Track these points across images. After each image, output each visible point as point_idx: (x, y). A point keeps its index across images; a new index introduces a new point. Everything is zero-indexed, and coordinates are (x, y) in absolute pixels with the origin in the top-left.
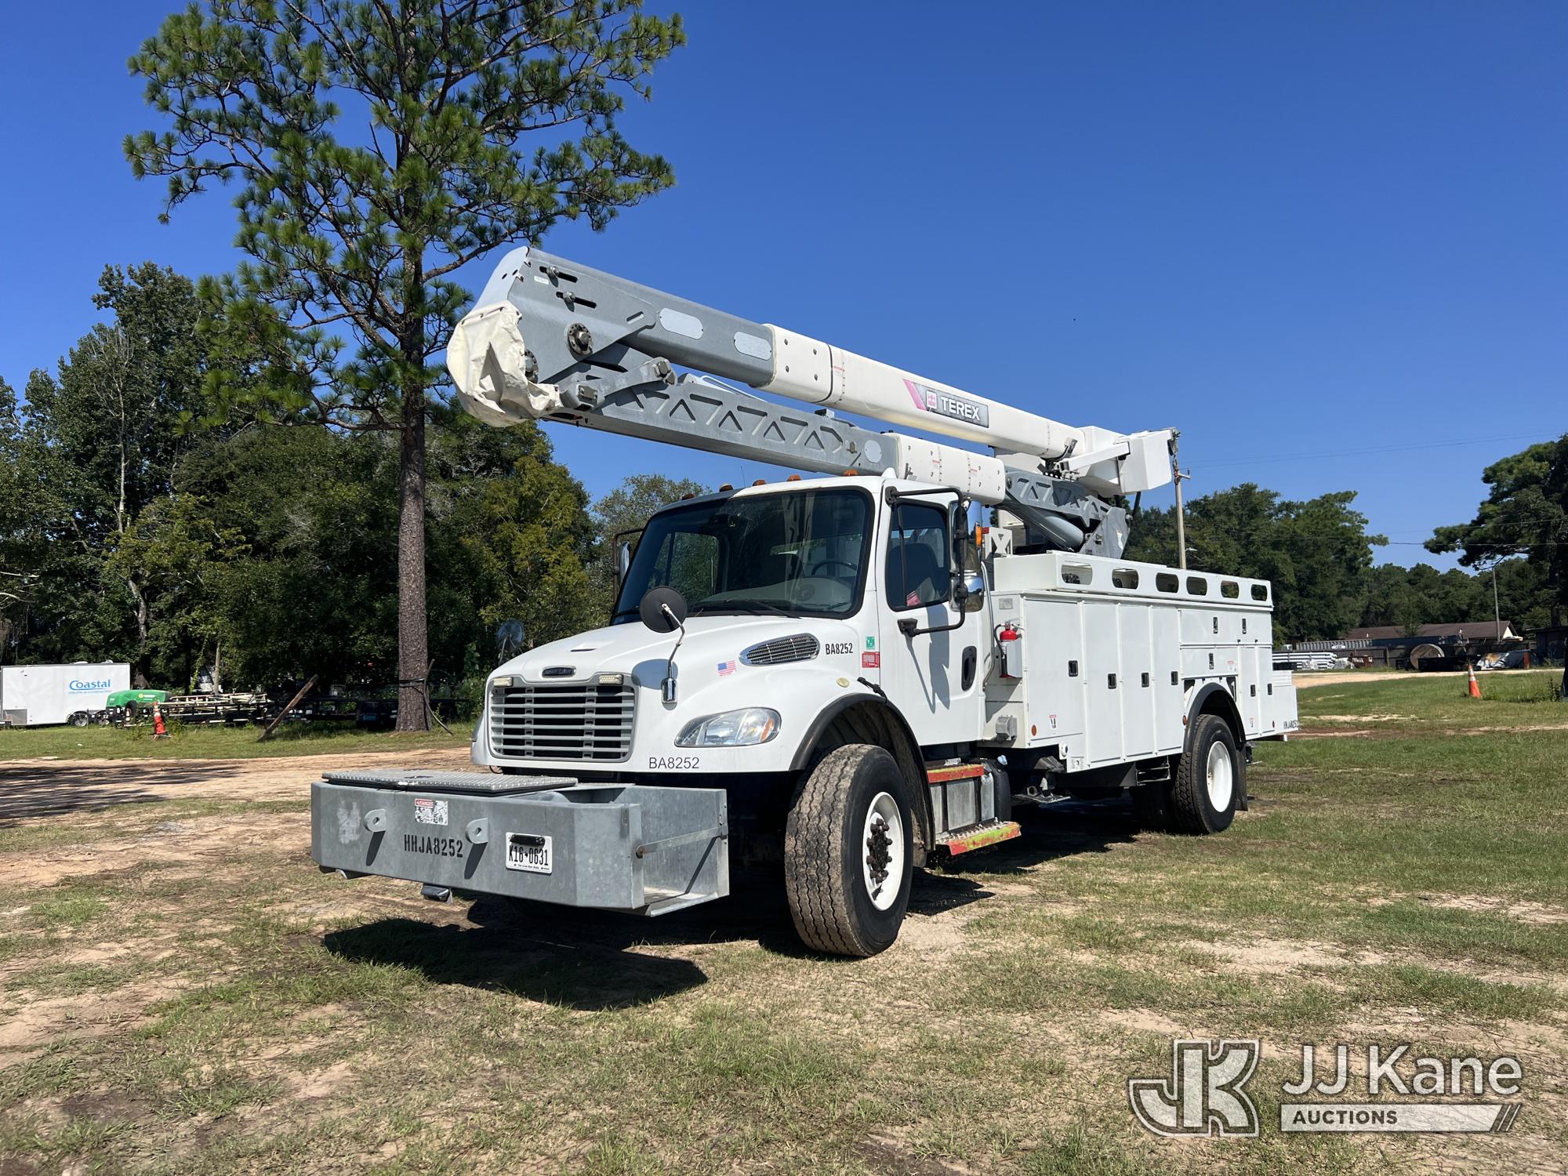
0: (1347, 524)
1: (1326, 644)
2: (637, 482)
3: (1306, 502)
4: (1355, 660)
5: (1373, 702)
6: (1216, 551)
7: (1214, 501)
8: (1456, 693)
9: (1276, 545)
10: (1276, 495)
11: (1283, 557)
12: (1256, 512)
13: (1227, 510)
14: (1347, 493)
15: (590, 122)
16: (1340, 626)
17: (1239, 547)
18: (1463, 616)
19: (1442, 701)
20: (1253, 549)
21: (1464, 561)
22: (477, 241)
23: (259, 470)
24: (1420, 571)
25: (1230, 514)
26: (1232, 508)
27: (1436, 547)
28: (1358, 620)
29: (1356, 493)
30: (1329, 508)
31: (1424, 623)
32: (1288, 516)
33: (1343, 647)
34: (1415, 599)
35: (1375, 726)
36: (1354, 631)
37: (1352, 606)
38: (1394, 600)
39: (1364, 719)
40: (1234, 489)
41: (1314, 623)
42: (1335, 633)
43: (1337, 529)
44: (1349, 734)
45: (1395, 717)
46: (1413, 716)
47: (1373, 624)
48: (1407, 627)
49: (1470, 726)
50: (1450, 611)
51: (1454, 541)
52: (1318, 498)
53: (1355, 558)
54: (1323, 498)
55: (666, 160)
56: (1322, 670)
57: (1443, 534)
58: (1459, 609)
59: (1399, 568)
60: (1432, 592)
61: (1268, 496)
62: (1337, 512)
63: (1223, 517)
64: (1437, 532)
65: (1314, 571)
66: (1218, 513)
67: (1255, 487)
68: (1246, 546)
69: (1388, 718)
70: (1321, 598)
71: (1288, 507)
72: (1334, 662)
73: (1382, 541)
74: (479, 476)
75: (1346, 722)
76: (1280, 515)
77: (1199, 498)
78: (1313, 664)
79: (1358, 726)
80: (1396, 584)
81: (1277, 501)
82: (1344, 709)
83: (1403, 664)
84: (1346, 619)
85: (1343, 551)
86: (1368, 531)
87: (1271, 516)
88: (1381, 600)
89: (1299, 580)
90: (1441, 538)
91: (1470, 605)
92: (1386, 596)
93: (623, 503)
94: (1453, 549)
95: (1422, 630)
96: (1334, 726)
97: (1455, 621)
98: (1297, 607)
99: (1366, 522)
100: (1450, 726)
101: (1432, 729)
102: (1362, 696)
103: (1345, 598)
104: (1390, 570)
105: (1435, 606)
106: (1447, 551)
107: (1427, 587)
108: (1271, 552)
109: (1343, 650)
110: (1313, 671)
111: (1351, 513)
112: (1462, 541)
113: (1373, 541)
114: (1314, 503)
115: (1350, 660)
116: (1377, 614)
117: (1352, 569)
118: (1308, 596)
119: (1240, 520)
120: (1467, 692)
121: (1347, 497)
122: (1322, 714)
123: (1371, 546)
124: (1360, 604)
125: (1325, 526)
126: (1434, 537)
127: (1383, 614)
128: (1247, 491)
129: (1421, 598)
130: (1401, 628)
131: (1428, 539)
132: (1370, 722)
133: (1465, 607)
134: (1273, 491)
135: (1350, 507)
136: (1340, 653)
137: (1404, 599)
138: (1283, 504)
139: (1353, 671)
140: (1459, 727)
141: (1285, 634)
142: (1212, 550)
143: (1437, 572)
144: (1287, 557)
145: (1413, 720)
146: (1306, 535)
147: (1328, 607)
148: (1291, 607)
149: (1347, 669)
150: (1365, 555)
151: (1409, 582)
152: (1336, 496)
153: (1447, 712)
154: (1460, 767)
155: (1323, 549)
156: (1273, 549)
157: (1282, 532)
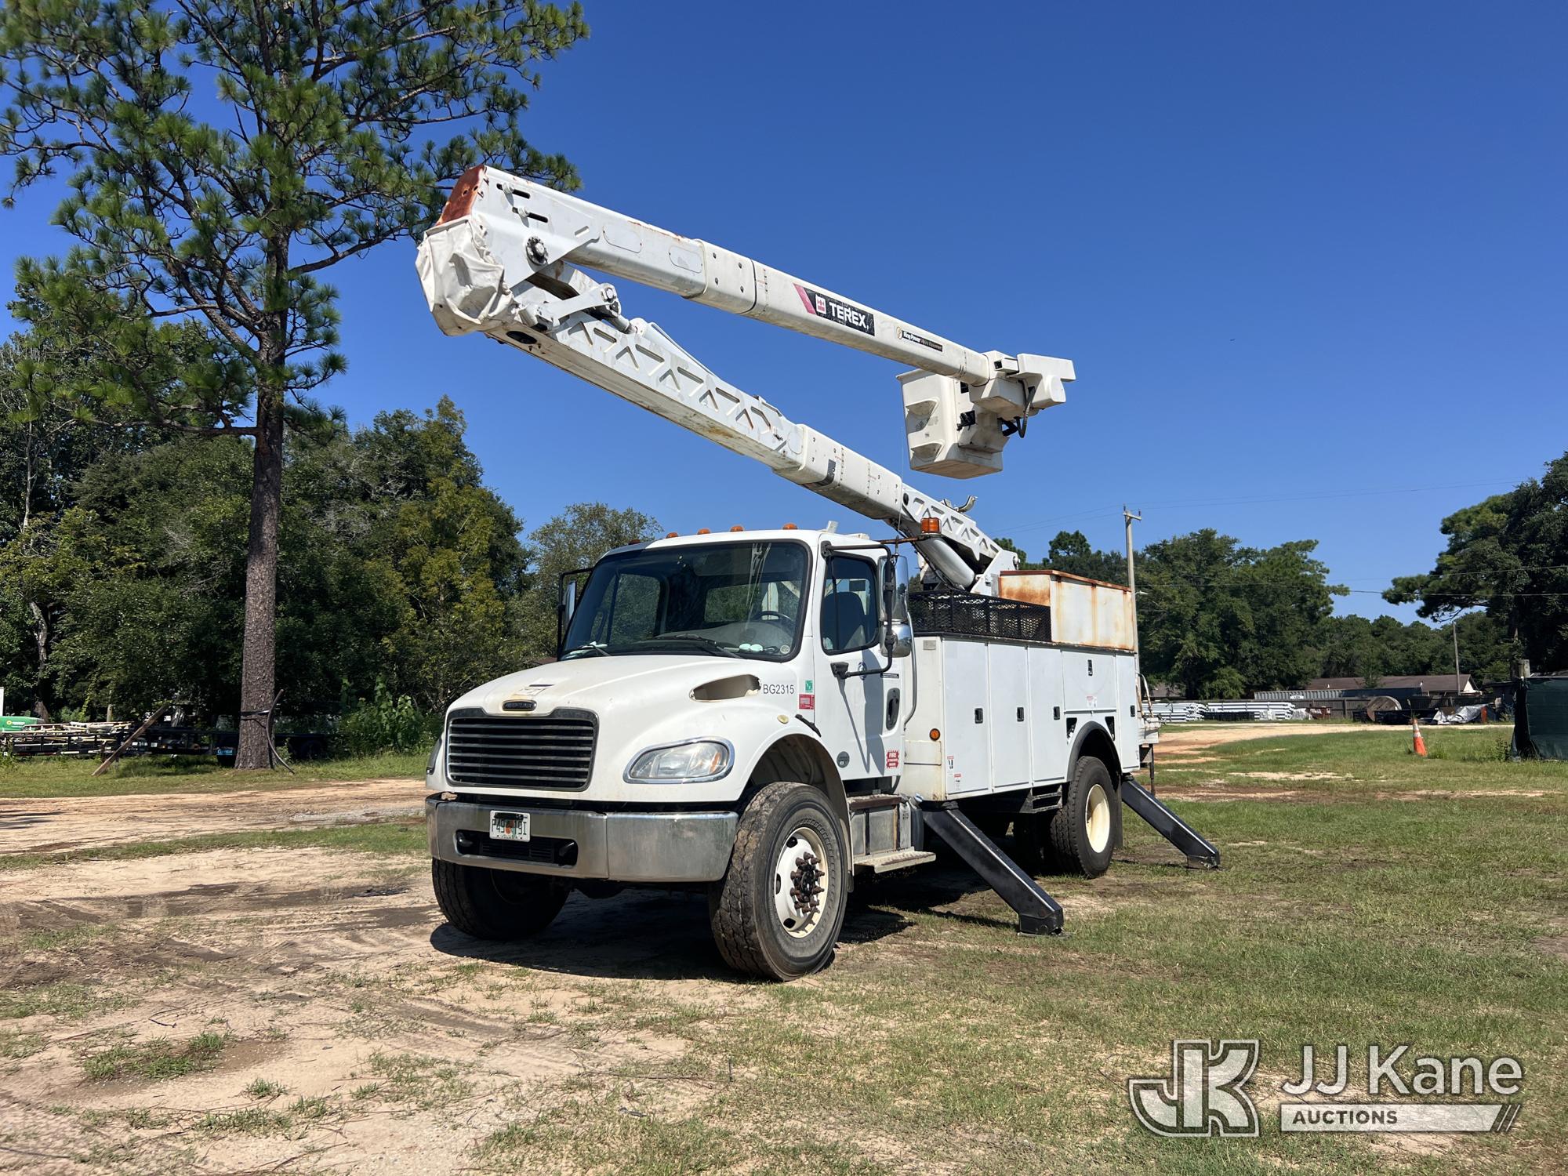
0: (1308, 573)
1: (1285, 693)
2: (579, 510)
3: (1267, 550)
4: (1313, 710)
5: (1311, 758)
6: (1174, 597)
7: (1173, 546)
8: (1402, 749)
9: (1235, 592)
10: (1235, 541)
11: (1240, 603)
12: (1216, 558)
13: (1185, 555)
14: (1308, 542)
15: (491, 120)
16: (1299, 677)
17: (1197, 593)
18: (1424, 669)
19: (1385, 759)
20: (1210, 596)
21: (1423, 613)
22: (356, 237)
23: (164, 486)
24: (1384, 623)
25: (1188, 560)
26: (1190, 553)
27: (1394, 598)
28: (1319, 671)
29: (1317, 542)
30: (1290, 557)
31: (1386, 675)
32: (1247, 562)
33: (1302, 697)
34: (1377, 650)
35: (1304, 785)
36: (1314, 682)
37: (1312, 657)
38: (1357, 652)
39: (1297, 777)
40: (1194, 535)
41: (1274, 672)
42: (1295, 683)
43: (1297, 578)
44: (1272, 795)
45: (1329, 775)
46: (1349, 775)
47: (1335, 675)
48: (1367, 679)
49: (1405, 789)
50: (1412, 663)
51: (1411, 591)
52: (1279, 547)
53: (1316, 607)
54: (1285, 546)
55: (568, 160)
56: (1280, 720)
57: (1401, 585)
58: (1421, 663)
59: (1363, 619)
60: (1395, 644)
61: (1227, 542)
62: (1297, 561)
63: (1181, 562)
64: (1395, 582)
65: (1273, 620)
66: (1177, 558)
67: (1214, 533)
68: (1204, 593)
69: (1321, 776)
70: (1281, 647)
71: (1247, 553)
72: (1292, 713)
73: (1343, 591)
74: (399, 498)
75: (1275, 781)
76: (1239, 562)
77: (1157, 542)
78: (1271, 714)
79: (1285, 785)
80: (1358, 635)
81: (1236, 547)
82: (1276, 765)
83: (1360, 717)
84: (1306, 669)
85: (1303, 600)
86: (1329, 581)
87: (1230, 562)
88: (1342, 651)
89: (1258, 628)
90: (1399, 588)
91: (1432, 658)
92: (1348, 647)
93: (562, 531)
94: (1411, 600)
95: (1382, 682)
96: (1260, 785)
97: (1418, 674)
98: (1256, 656)
99: (1328, 572)
100: (1384, 788)
101: (1363, 791)
102: (1303, 750)
103: (1306, 647)
104: (1353, 621)
105: (1397, 658)
106: (1405, 602)
107: (1390, 639)
108: (1229, 598)
109: (1301, 701)
110: (1270, 721)
111: (1310, 561)
112: (1421, 593)
113: (1335, 591)
114: (1275, 551)
115: (1308, 710)
116: (1339, 665)
117: (1313, 618)
118: (1267, 645)
119: (1199, 564)
120: (1412, 749)
121: (1309, 545)
122: (1253, 770)
123: (1332, 596)
124: (1321, 654)
125: (1285, 574)
126: (1392, 587)
127: (1346, 665)
128: (1207, 536)
129: (1384, 650)
130: (1361, 680)
131: (1386, 589)
132: (1300, 781)
133: (1426, 660)
134: (1232, 537)
135: (1311, 555)
136: (1299, 704)
137: (1367, 650)
138: (1242, 550)
139: (1310, 722)
140: (1395, 789)
141: (1243, 683)
142: (1170, 595)
143: (1400, 624)
144: (1245, 604)
145: (1347, 779)
146: (1265, 583)
147: (1287, 656)
148: (1249, 655)
149: (1306, 721)
150: (1325, 604)
151: (1373, 634)
152: (1297, 544)
153: (1386, 771)
154: (1379, 844)
155: (1282, 598)
156: (1232, 596)
157: (1241, 579)
